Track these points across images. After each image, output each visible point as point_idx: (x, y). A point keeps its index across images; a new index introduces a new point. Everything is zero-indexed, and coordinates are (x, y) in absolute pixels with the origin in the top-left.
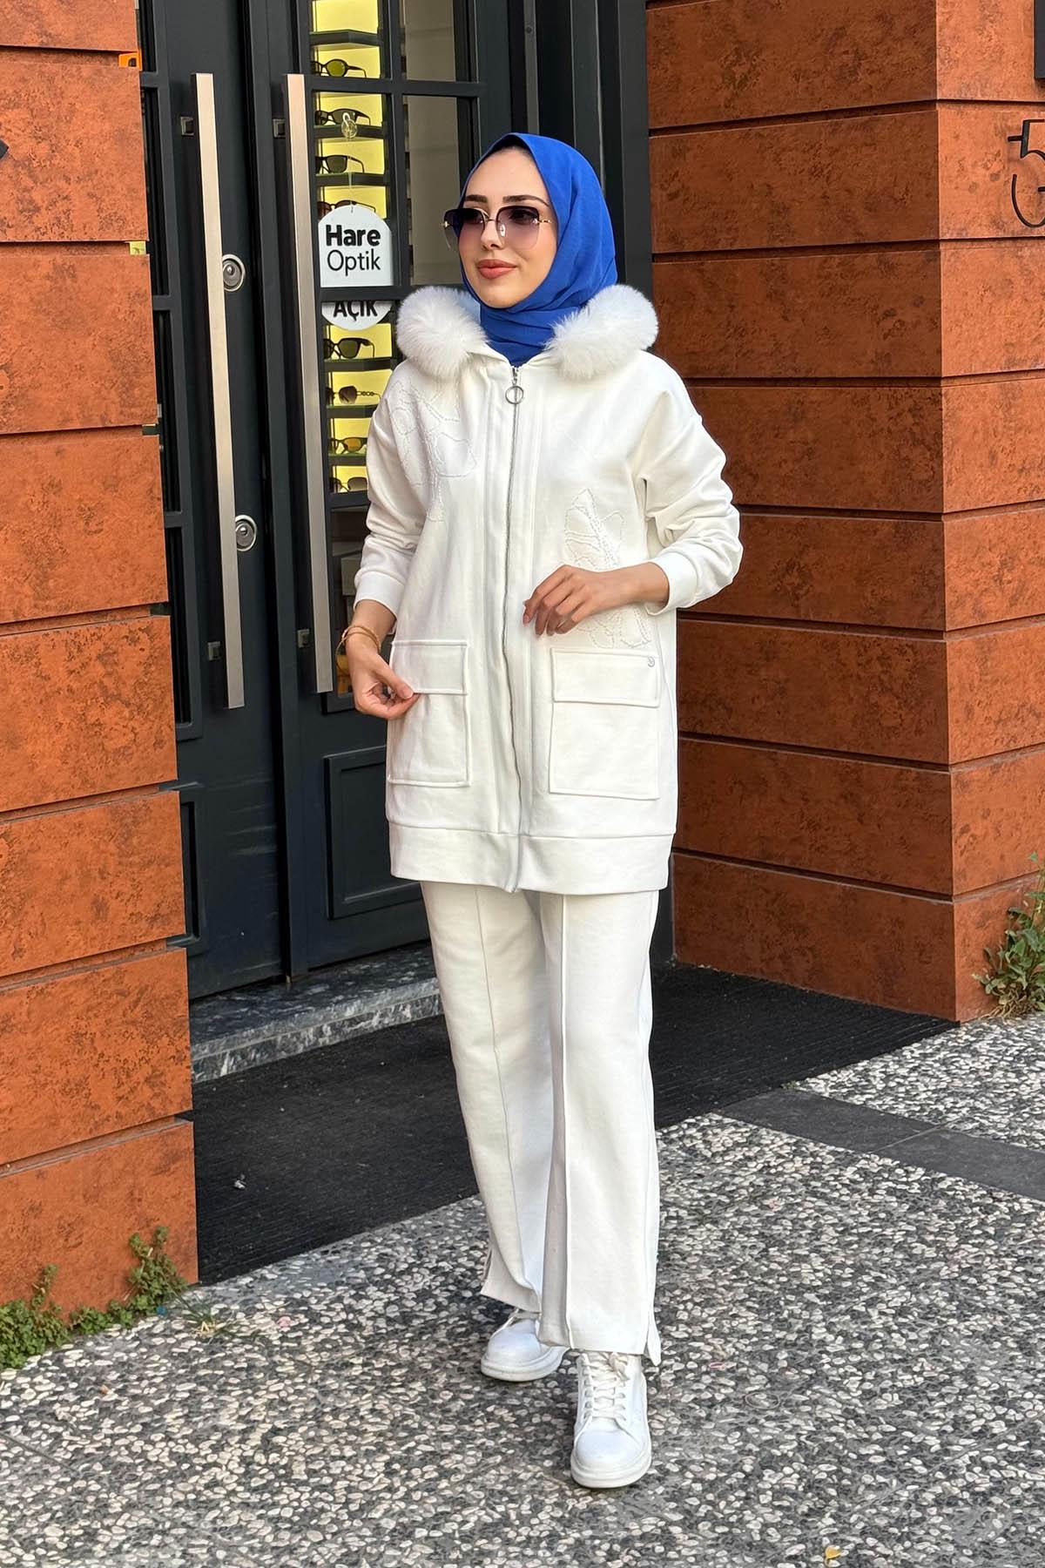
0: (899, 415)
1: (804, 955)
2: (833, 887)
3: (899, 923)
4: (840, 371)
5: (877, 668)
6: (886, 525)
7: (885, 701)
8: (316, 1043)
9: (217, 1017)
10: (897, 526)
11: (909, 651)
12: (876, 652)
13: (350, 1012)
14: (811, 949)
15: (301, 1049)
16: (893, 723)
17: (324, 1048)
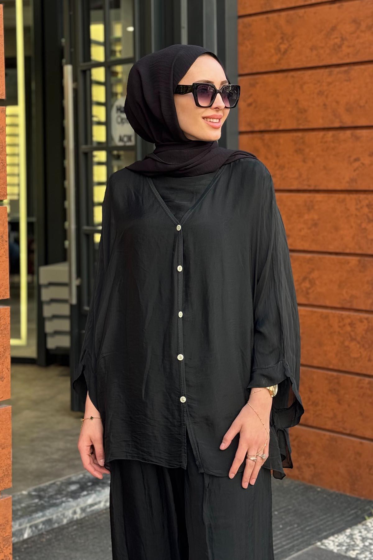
0: (362, 208)
1: (309, 467)
2: (324, 435)
3: (359, 454)
4: (331, 186)
5: (348, 328)
6: (354, 260)
7: (353, 345)
8: (73, 518)
9: (23, 505)
10: (359, 261)
11: (365, 321)
12: (348, 321)
13: (90, 501)
14: (314, 465)
15: (65, 521)
16: (356, 355)
17: (77, 520)
